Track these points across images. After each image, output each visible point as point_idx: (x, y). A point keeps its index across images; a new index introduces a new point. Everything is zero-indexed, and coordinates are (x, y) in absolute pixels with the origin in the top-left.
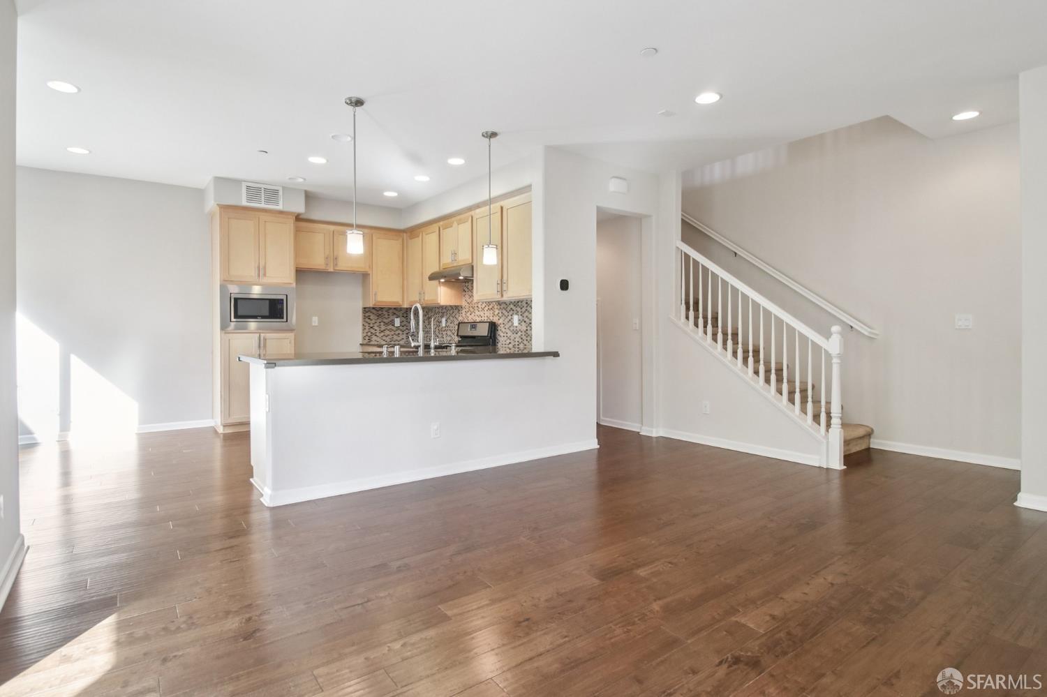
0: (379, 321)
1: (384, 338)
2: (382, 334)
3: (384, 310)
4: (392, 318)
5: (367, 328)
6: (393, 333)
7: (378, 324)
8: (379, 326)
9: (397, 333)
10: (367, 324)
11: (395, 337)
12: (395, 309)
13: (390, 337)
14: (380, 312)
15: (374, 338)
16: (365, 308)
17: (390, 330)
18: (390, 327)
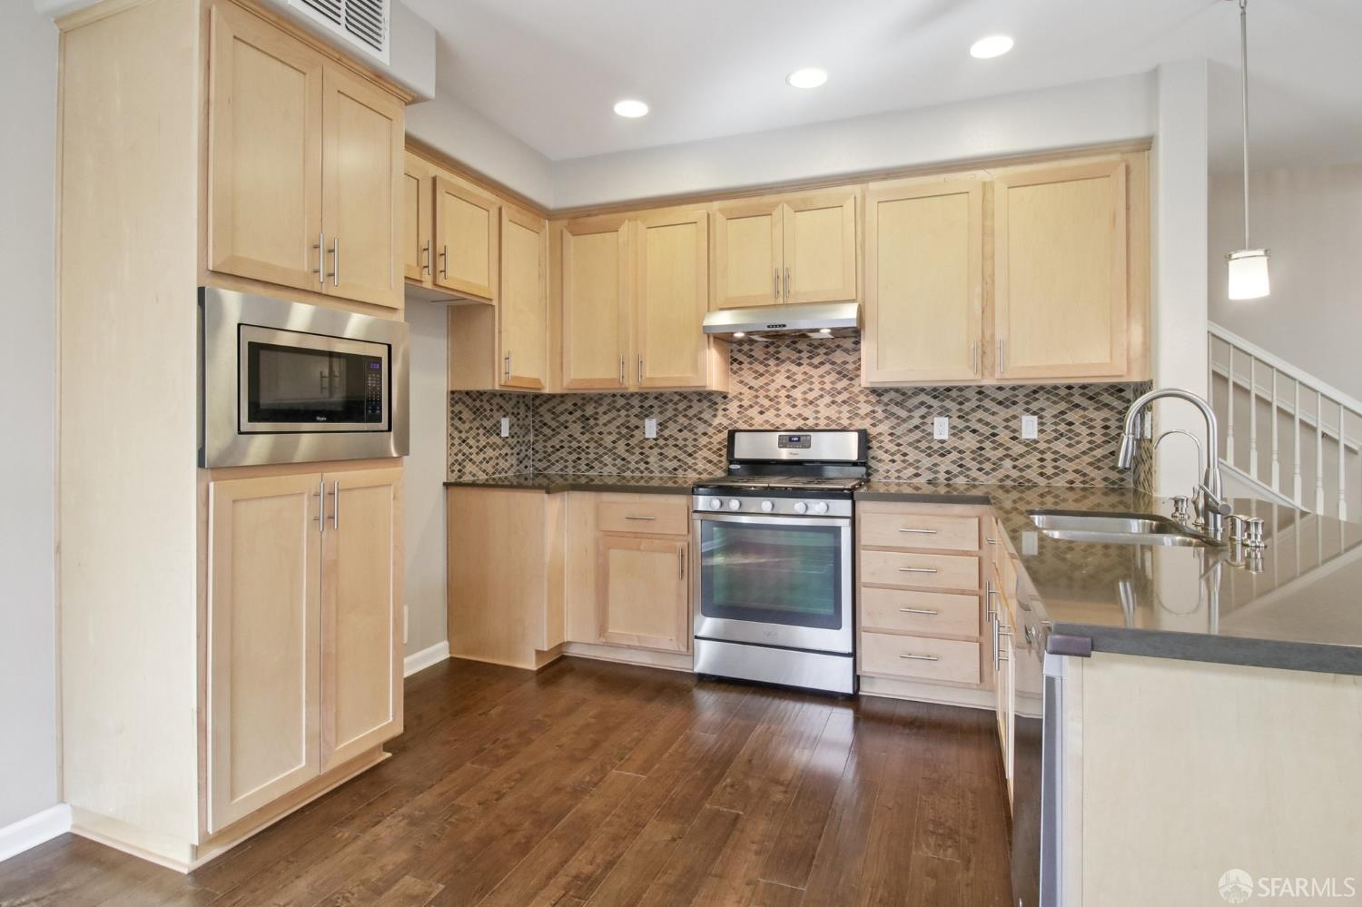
0: (477, 424)
1: (484, 466)
2: (482, 456)
3: (485, 398)
4: (496, 414)
5: (457, 442)
6: (497, 453)
7: (473, 433)
8: (476, 437)
9: (504, 451)
10: (456, 434)
11: (501, 462)
12: (501, 395)
13: (492, 463)
14: (478, 404)
15: (469, 467)
16: (453, 392)
17: (494, 446)
18: (494, 439)
